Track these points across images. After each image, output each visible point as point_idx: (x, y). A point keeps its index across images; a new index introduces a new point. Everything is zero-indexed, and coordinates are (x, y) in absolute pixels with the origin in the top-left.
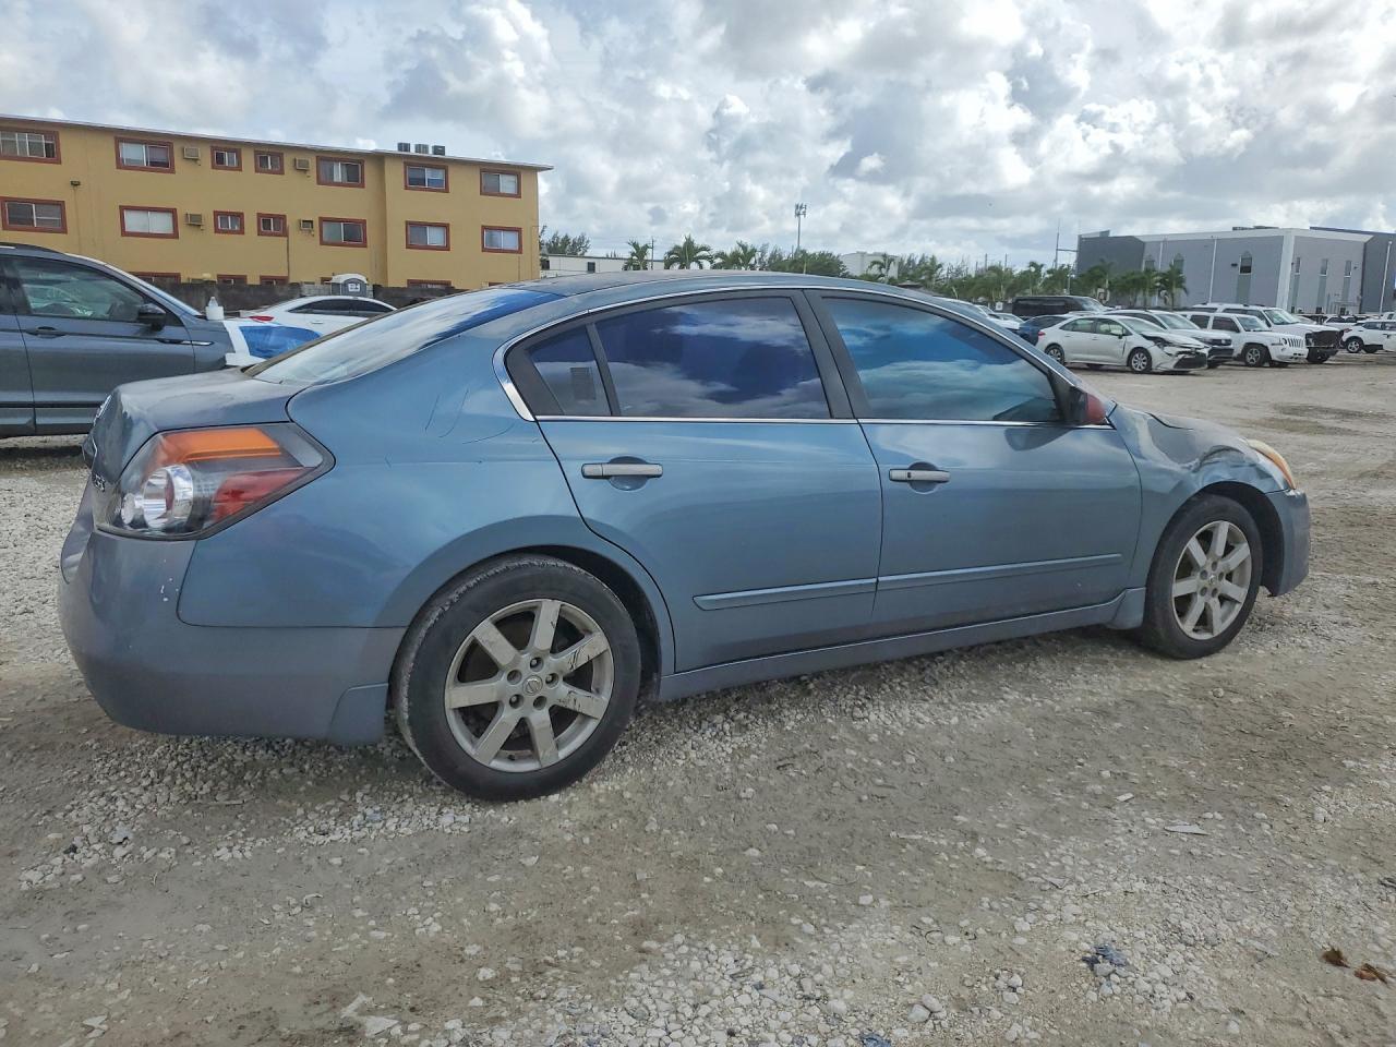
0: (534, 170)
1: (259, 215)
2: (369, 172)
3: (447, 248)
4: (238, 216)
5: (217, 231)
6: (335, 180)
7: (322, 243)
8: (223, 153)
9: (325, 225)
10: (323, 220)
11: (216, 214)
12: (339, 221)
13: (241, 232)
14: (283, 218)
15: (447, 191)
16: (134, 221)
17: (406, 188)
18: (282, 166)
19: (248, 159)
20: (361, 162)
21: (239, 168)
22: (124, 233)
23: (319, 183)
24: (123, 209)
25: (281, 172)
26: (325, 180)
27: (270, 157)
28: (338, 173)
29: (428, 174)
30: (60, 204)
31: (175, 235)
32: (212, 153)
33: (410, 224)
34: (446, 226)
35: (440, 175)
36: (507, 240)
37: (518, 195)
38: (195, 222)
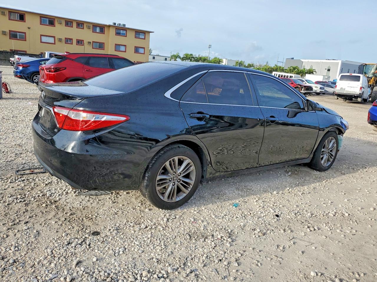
0: (149, 32)
1: (77, 40)
2: (106, 30)
3: (125, 52)
4: (71, 39)
5: (65, 43)
6: (97, 32)
7: (93, 48)
8: (69, 22)
9: (94, 43)
10: (93, 42)
11: (66, 38)
12: (98, 42)
13: (72, 44)
14: (83, 41)
15: (126, 36)
16: (44, 39)
17: (116, 35)
18: (83, 27)
19: (75, 25)
20: (104, 27)
21: (72, 27)
22: (41, 42)
23: (93, 32)
24: (41, 35)
25: (83, 29)
26: (94, 31)
27: (80, 24)
28: (98, 30)
29: (122, 32)
30: (25, 33)
31: (55, 44)
32: (65, 23)
33: (116, 45)
34: (125, 46)
35: (125, 32)
36: (141, 51)
37: (144, 39)
38: (60, 40)
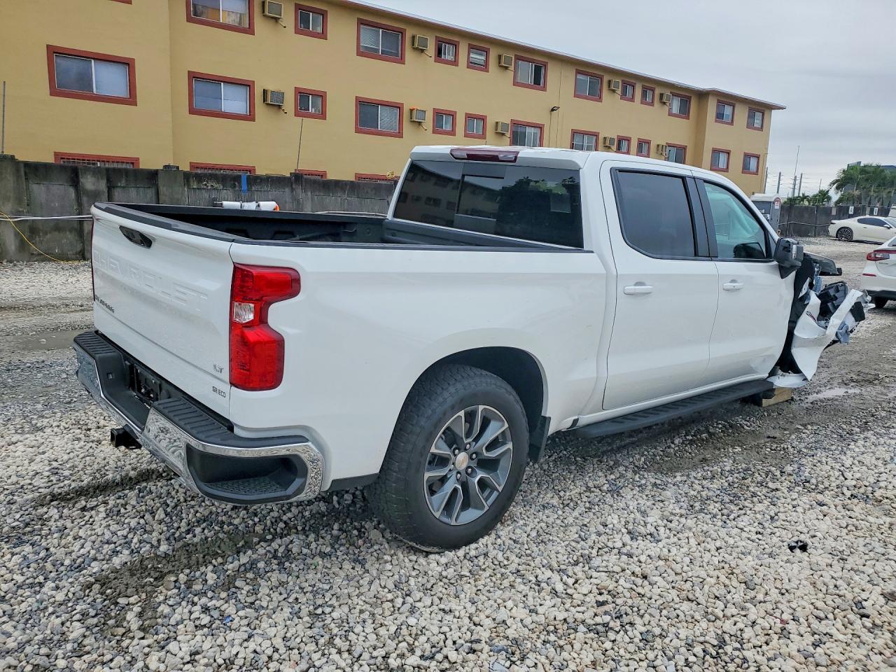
0: (771, 107)
1: (638, 140)
2: (693, 105)
3: (727, 170)
4: (628, 140)
6: (675, 112)
8: (628, 85)
9: (668, 148)
10: (667, 145)
11: (618, 137)
12: (674, 146)
13: (628, 154)
14: (648, 142)
15: (732, 123)
17: (716, 121)
18: (653, 99)
19: (638, 93)
20: (690, 98)
21: (632, 99)
24: (572, 132)
25: (652, 104)
26: (670, 114)
27: (649, 90)
29: (727, 110)
30: (541, 127)
32: (622, 85)
33: (714, 151)
34: (728, 153)
35: (731, 110)
36: (753, 165)
37: (761, 128)
38: (608, 143)
